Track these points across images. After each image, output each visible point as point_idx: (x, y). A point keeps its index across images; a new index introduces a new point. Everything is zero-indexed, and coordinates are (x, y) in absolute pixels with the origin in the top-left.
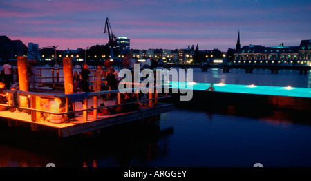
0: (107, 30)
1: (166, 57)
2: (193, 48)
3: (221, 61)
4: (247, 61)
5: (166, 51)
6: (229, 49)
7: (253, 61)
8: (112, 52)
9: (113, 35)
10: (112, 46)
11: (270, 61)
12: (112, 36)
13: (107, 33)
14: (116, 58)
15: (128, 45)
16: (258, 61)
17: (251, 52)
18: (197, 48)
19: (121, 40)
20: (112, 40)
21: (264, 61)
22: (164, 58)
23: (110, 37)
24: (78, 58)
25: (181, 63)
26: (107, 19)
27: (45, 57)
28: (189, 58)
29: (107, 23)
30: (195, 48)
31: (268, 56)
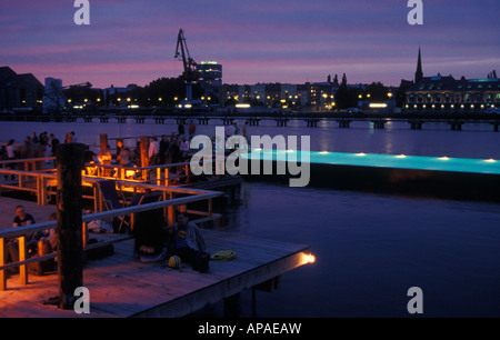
0: (180, 51)
1: (287, 99)
2: (336, 80)
3: (384, 105)
4: (429, 106)
5: (287, 86)
6: (403, 81)
7: (438, 106)
8: (189, 90)
9: (190, 60)
10: (189, 81)
11: (467, 106)
12: (188, 62)
13: (180, 57)
14: (195, 101)
15: (220, 75)
16: (447, 106)
17: (434, 88)
18: (344, 79)
19: (207, 66)
20: (189, 68)
21: (457, 106)
22: (283, 101)
23: (185, 64)
24: (130, 103)
25: (314, 110)
26: (181, 31)
27: (73, 103)
28: (329, 101)
29: (180, 39)
30: (340, 81)
31: (463, 95)
